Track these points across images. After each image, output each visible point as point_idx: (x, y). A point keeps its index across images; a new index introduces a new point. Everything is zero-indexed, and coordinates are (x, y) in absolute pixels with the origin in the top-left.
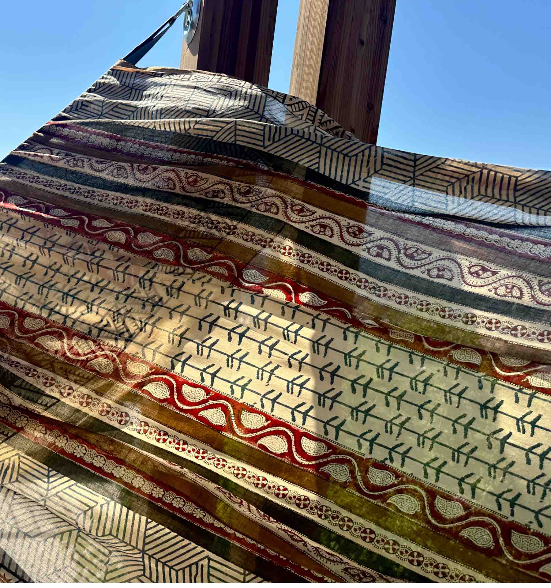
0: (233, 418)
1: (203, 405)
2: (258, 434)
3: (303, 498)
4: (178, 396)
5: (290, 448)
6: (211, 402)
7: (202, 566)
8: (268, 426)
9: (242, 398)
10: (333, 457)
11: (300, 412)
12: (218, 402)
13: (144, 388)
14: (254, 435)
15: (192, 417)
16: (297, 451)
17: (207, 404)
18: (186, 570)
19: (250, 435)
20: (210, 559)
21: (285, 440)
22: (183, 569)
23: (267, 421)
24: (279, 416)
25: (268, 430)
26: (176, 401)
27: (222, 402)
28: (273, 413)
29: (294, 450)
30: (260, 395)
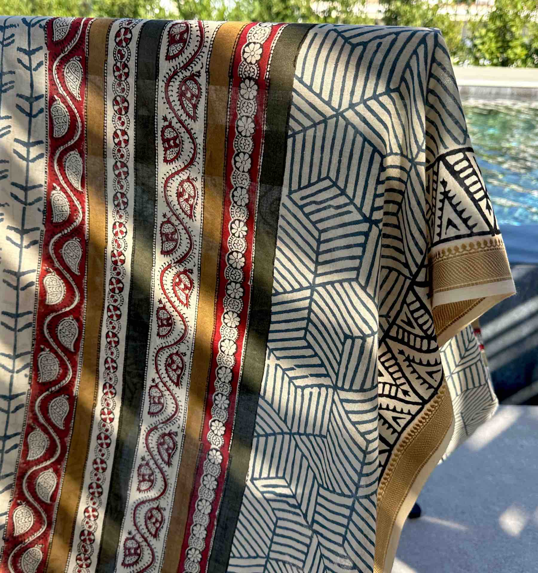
0: (66, 232)
1: (65, 272)
2: (71, 194)
3: (116, 108)
4: (65, 307)
5: (71, 148)
6: (57, 265)
7: (302, 198)
8: (60, 184)
9: (38, 229)
10: (61, 90)
11: (28, 152)
12: (54, 256)
13: (72, 350)
14: (74, 198)
15: (84, 281)
16: (72, 138)
17: (61, 268)
18: (314, 220)
19: (77, 203)
20: (291, 192)
21: (65, 157)
22: (314, 223)
23: (54, 188)
24: (44, 174)
25: (63, 182)
26: (73, 306)
27: (51, 252)
28: (43, 183)
29: (72, 142)
30: (24, 209)
